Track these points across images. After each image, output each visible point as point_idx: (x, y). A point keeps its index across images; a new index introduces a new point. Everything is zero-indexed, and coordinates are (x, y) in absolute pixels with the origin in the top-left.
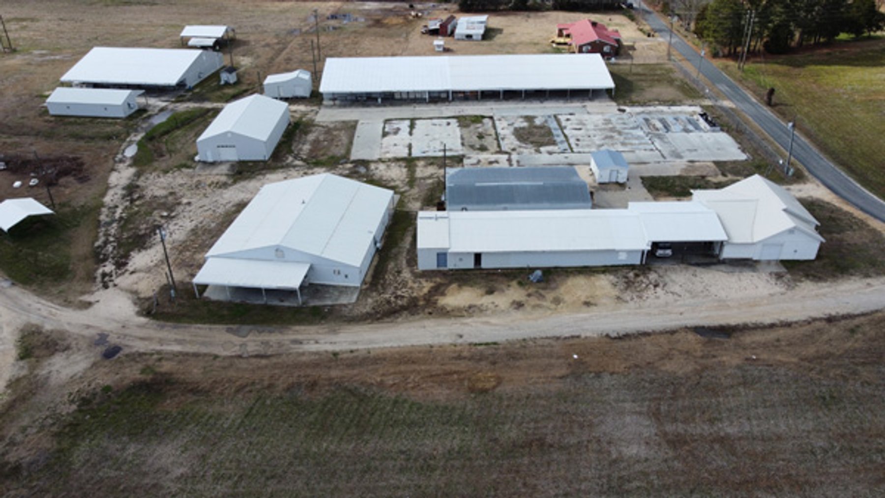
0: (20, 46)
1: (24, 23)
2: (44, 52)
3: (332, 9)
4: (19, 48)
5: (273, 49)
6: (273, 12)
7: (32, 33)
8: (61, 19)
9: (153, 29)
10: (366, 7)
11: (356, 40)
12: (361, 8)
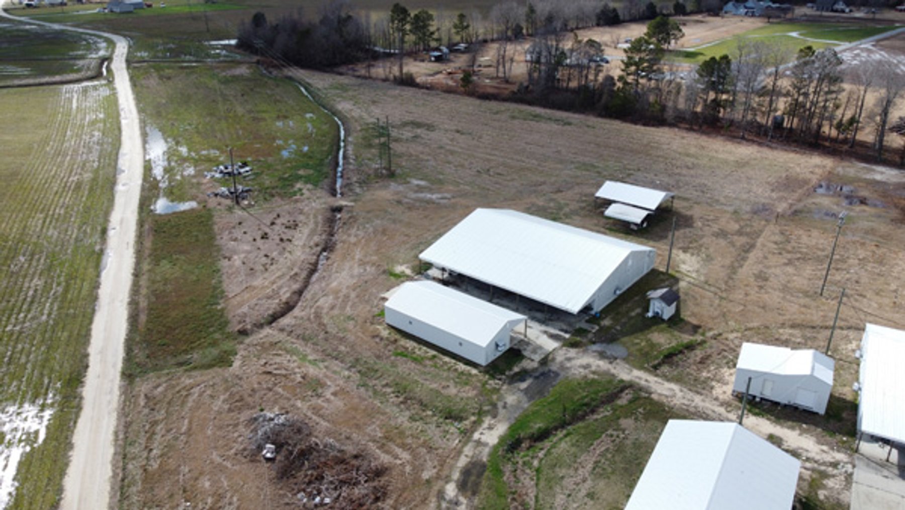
0: (402, 167)
1: (419, 131)
2: (422, 183)
3: (819, 171)
4: (399, 171)
5: (732, 244)
6: (726, 162)
7: (420, 148)
8: (458, 131)
9: (559, 166)
10: (878, 177)
11: (879, 252)
12: (869, 176)
